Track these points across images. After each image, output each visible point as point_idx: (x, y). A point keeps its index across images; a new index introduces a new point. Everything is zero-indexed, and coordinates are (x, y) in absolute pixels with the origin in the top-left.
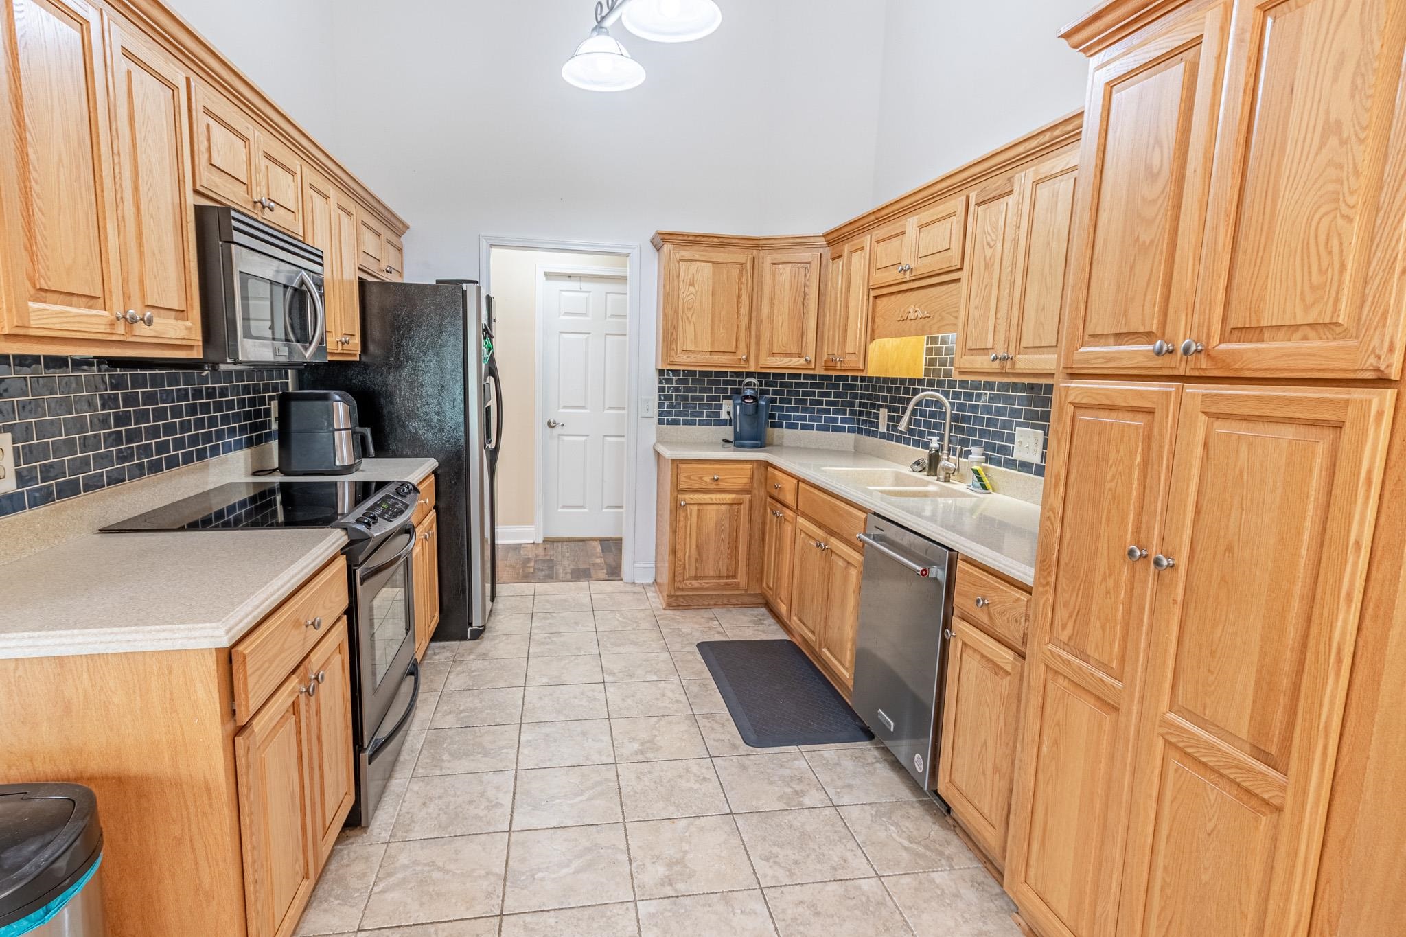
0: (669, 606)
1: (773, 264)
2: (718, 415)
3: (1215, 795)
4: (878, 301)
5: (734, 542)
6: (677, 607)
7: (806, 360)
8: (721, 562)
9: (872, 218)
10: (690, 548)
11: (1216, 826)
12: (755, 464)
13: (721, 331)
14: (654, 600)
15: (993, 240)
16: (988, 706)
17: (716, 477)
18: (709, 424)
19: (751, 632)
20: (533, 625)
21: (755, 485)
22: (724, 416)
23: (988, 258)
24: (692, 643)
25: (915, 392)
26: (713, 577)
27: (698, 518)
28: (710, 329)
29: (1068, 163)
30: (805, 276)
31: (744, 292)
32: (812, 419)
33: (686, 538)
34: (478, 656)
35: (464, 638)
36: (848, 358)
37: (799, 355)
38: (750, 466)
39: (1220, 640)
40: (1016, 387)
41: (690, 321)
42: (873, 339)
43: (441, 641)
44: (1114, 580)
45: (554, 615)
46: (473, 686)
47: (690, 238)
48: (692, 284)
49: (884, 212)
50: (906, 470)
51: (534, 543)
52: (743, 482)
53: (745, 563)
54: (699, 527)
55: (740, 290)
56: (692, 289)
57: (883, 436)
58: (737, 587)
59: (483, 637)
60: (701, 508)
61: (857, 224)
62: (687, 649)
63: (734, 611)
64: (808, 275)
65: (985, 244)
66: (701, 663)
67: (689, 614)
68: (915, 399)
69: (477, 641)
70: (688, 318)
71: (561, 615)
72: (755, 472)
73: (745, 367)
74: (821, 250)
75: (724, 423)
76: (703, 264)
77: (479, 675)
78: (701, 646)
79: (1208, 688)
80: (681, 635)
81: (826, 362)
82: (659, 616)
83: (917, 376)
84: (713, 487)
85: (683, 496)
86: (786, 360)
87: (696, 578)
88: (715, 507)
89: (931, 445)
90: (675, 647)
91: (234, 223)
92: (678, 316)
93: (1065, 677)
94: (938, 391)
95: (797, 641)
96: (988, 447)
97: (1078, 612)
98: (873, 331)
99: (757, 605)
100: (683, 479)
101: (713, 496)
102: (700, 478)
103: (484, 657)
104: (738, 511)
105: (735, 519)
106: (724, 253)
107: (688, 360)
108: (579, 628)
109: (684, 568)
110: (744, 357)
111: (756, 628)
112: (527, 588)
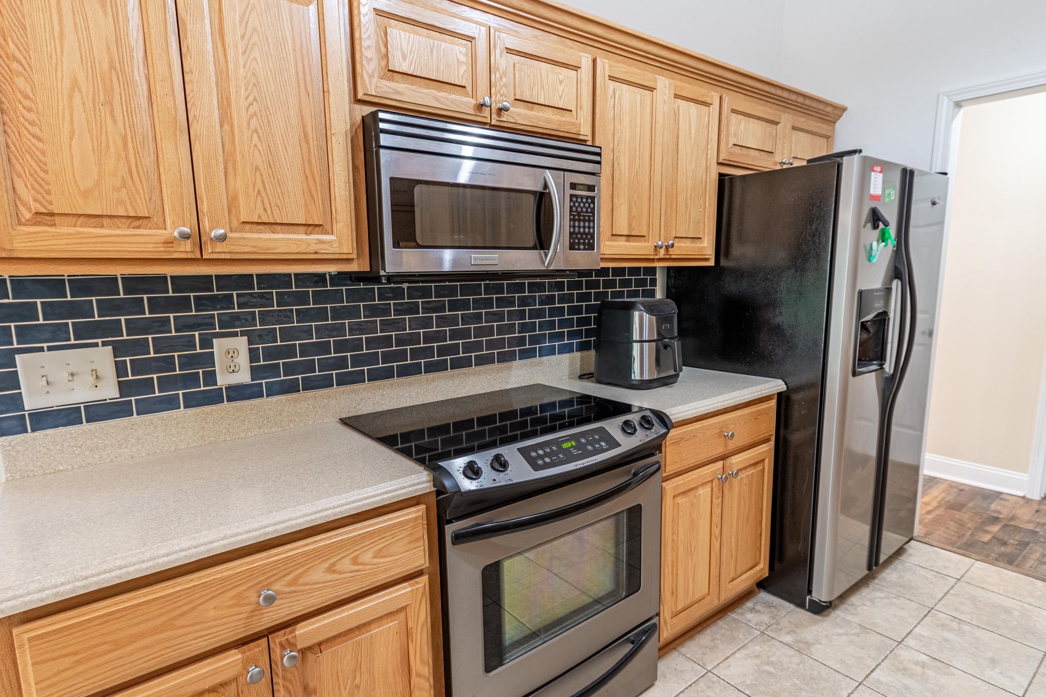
20: (917, 630)
34: (797, 641)
35: (801, 605)
43: (774, 594)
45: (966, 628)
46: (748, 686)
51: (1024, 497)
59: (828, 615)
69: (817, 617)
71: (979, 633)
77: (770, 673)
91: (382, 126)
103: (802, 648)
108: (992, 674)
112: (955, 563)
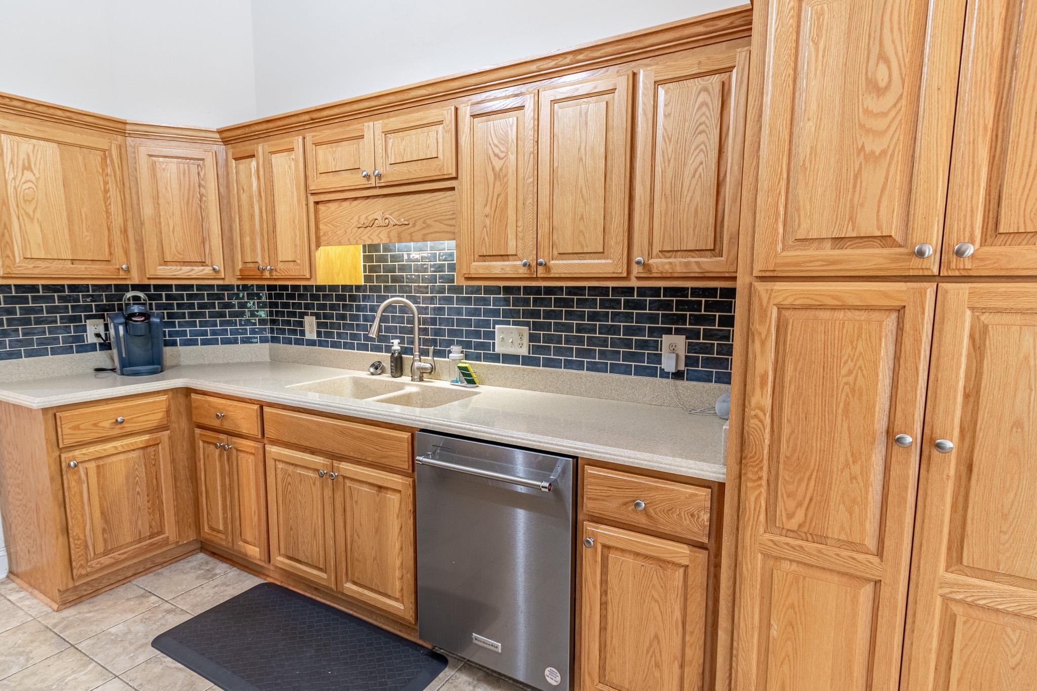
0: (65, 604)
1: (151, 156)
2: (80, 339)
3: (1017, 635)
4: (321, 207)
5: (154, 491)
6: (79, 600)
7: (214, 269)
8: (140, 522)
9: (306, 117)
10: (92, 519)
11: (1021, 660)
12: (170, 393)
13: (85, 233)
14: (27, 603)
15: (502, 152)
16: (656, 601)
17: (119, 419)
18: (68, 350)
19: (211, 592)
21: (173, 418)
22: (91, 339)
23: (497, 169)
24: (142, 646)
25: (382, 299)
26: (131, 544)
27: (98, 476)
28: (66, 231)
29: (595, 88)
30: (199, 174)
31: (111, 186)
32: (214, 333)
33: (83, 508)
36: (281, 266)
37: (203, 263)
38: (164, 398)
39: (1012, 504)
40: (488, 290)
41: (32, 219)
42: (318, 246)
44: (862, 467)
47: (15, 103)
48: (27, 167)
49: (325, 113)
50: (364, 375)
52: (156, 417)
53: (172, 512)
54: (101, 488)
55: (106, 183)
56: (28, 175)
57: (312, 343)
58: (166, 542)
60: (101, 462)
61: (279, 123)
62: (141, 658)
63: (165, 571)
64: (202, 174)
65: (492, 155)
66: (181, 669)
67: (103, 601)
68: (383, 305)
70: (27, 214)
72: (171, 402)
73: (125, 279)
74: (215, 147)
75: (92, 347)
76: (42, 142)
78: (159, 643)
79: (1001, 547)
80: (115, 640)
81: (241, 270)
82: (55, 625)
83: (354, 283)
84: (117, 431)
85: (71, 454)
86: (186, 269)
87: (106, 553)
88: (122, 457)
89: (393, 348)
90: (122, 664)
92: (9, 210)
93: (791, 561)
94: (403, 297)
95: (275, 579)
96: (467, 345)
97: (811, 500)
98: (318, 238)
99: (192, 553)
100: (66, 431)
101: (117, 444)
102: (95, 425)
104: (156, 453)
105: (152, 465)
106: (75, 132)
107: (37, 271)
109: (86, 547)
110: (124, 267)
111: (213, 583)
